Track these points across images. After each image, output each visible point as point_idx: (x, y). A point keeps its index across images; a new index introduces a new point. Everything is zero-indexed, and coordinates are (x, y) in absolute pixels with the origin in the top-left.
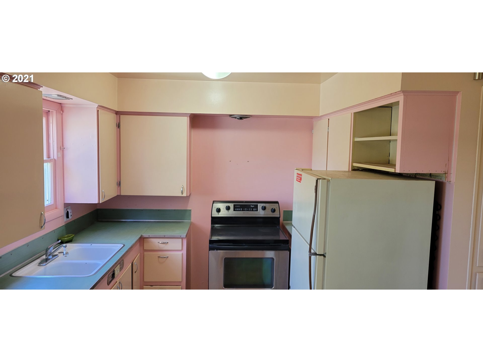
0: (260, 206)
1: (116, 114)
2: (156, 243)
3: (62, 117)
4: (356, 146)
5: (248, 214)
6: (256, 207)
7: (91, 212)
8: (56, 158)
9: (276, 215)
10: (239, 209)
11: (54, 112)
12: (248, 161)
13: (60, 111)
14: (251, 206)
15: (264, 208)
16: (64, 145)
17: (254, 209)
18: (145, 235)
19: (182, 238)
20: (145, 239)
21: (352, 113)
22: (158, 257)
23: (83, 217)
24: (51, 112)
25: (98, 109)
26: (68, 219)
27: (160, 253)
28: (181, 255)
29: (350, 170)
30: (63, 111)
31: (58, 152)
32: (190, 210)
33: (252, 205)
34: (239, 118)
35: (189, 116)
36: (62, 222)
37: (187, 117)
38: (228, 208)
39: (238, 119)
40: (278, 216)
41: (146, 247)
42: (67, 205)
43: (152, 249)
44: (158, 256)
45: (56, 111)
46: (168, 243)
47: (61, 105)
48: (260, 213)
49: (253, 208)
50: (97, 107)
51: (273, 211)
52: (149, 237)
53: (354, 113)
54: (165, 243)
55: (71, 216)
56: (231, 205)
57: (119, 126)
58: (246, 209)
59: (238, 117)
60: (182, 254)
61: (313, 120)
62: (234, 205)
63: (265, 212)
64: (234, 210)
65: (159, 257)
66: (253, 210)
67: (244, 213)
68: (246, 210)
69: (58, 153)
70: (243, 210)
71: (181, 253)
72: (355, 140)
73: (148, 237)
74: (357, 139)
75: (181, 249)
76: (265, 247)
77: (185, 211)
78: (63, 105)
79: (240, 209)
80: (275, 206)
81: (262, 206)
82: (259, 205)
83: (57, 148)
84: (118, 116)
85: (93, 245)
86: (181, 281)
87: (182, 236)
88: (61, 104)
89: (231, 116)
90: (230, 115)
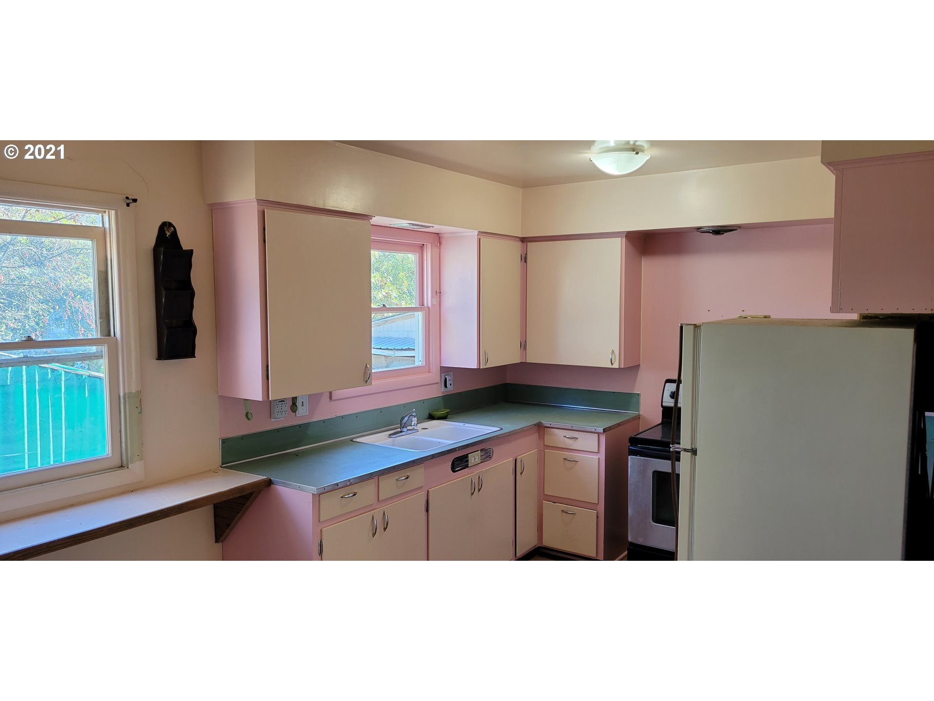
1: (523, 242)
2: (560, 437)
3: (440, 251)
7: (494, 386)
8: (430, 305)
11: (429, 245)
13: (436, 243)
16: (442, 288)
18: (546, 423)
19: (599, 434)
20: (546, 429)
22: (564, 459)
23: (476, 390)
24: (425, 245)
25: (480, 237)
26: (446, 389)
27: (567, 454)
28: (597, 460)
30: (440, 244)
31: (432, 297)
32: (638, 395)
34: (714, 232)
35: (626, 236)
36: (437, 392)
37: (622, 238)
41: (548, 441)
42: (445, 370)
43: (556, 446)
44: (564, 457)
45: (432, 243)
46: (577, 438)
47: (439, 236)
50: (477, 234)
52: (551, 426)
54: (574, 438)
55: (451, 385)
57: (524, 259)
60: (599, 458)
69: (433, 299)
71: (598, 457)
75: (597, 451)
77: (630, 396)
78: (441, 236)
83: (432, 292)
84: (525, 244)
85: (466, 425)
86: (597, 502)
87: (597, 429)
88: (438, 234)
90: (698, 229)
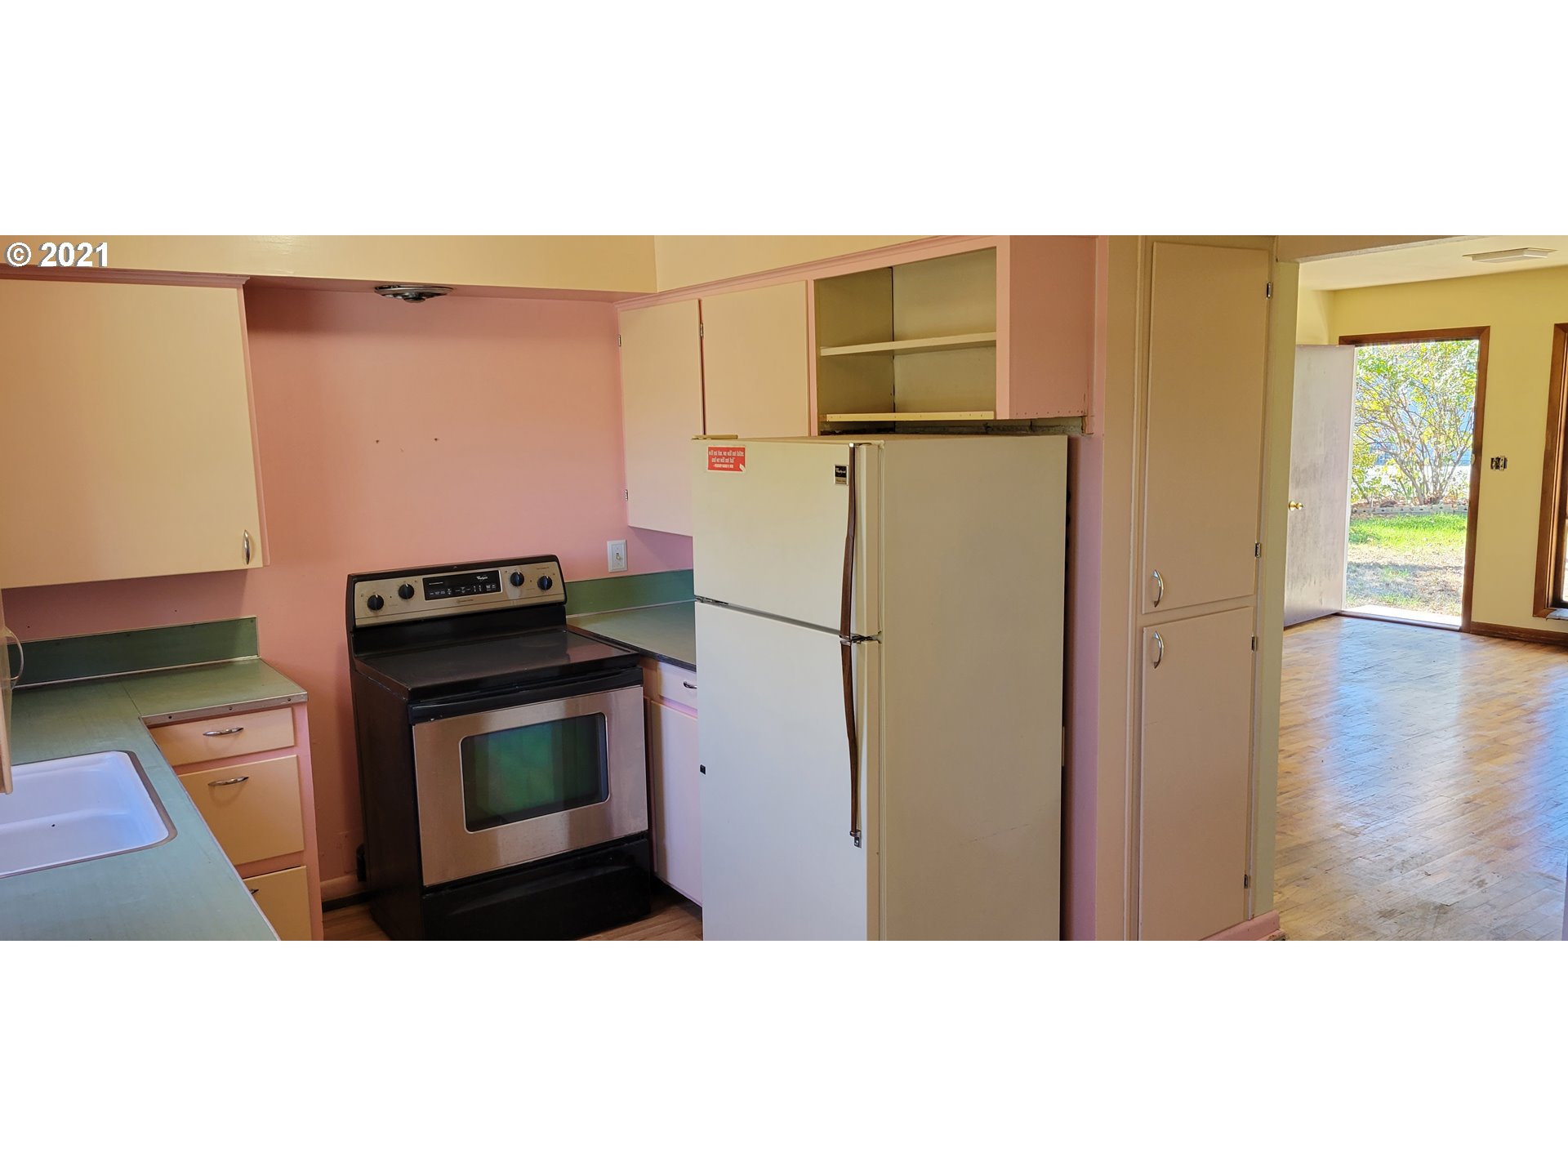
0: (504, 574)
2: (200, 737)
4: (827, 367)
5: (471, 603)
6: (494, 578)
9: (555, 594)
10: (443, 592)
12: (436, 439)
14: (479, 578)
15: (518, 580)
17: (488, 587)
18: (150, 716)
19: (293, 707)
21: (807, 282)
22: (210, 784)
27: (217, 771)
28: (295, 762)
29: (815, 431)
32: (253, 620)
33: (481, 574)
34: (411, 296)
35: (245, 284)
37: (238, 288)
38: (407, 593)
39: (406, 298)
40: (561, 598)
43: (190, 761)
44: (209, 782)
46: (241, 729)
48: (510, 596)
49: (484, 583)
51: (545, 584)
52: (171, 720)
53: (816, 281)
54: (230, 732)
56: (417, 583)
58: (463, 588)
59: (407, 294)
60: (297, 757)
61: (617, 306)
62: (424, 579)
63: (521, 591)
64: (428, 598)
65: (212, 785)
66: (485, 591)
67: (459, 602)
68: (463, 592)
70: (454, 595)
71: (295, 756)
72: (822, 354)
73: (168, 720)
74: (827, 352)
75: (293, 744)
76: (550, 688)
77: (234, 625)
79: (446, 591)
80: (549, 570)
81: (512, 573)
82: (501, 570)
86: (302, 849)
87: (293, 696)
89: (390, 287)
90: (381, 288)
